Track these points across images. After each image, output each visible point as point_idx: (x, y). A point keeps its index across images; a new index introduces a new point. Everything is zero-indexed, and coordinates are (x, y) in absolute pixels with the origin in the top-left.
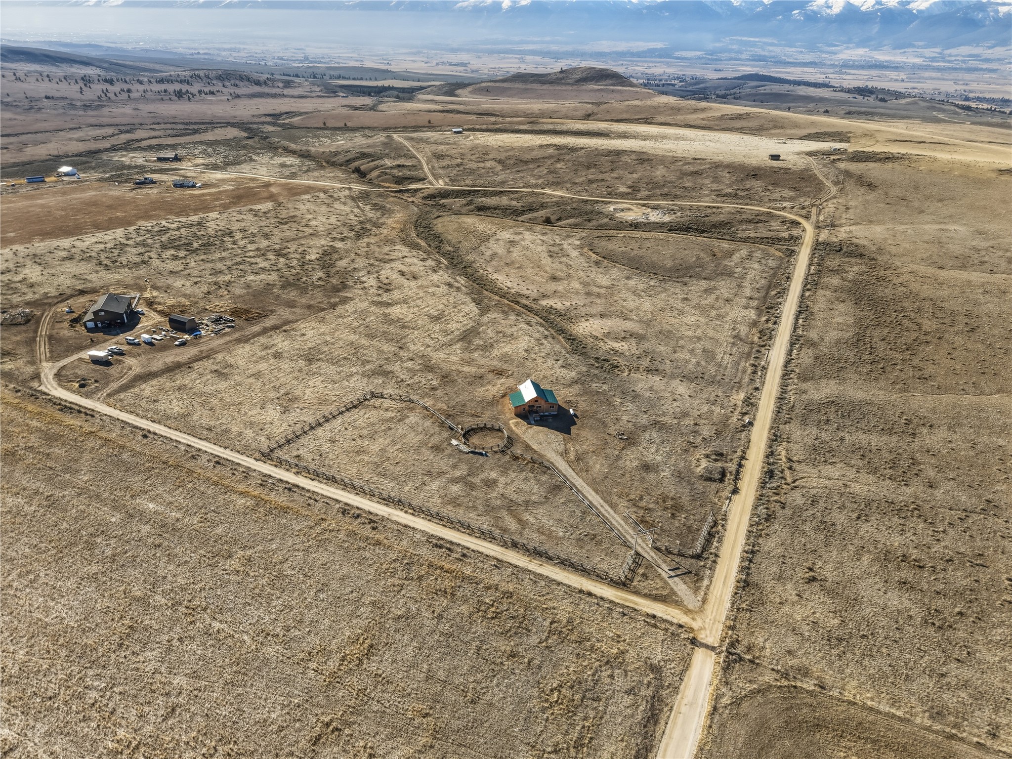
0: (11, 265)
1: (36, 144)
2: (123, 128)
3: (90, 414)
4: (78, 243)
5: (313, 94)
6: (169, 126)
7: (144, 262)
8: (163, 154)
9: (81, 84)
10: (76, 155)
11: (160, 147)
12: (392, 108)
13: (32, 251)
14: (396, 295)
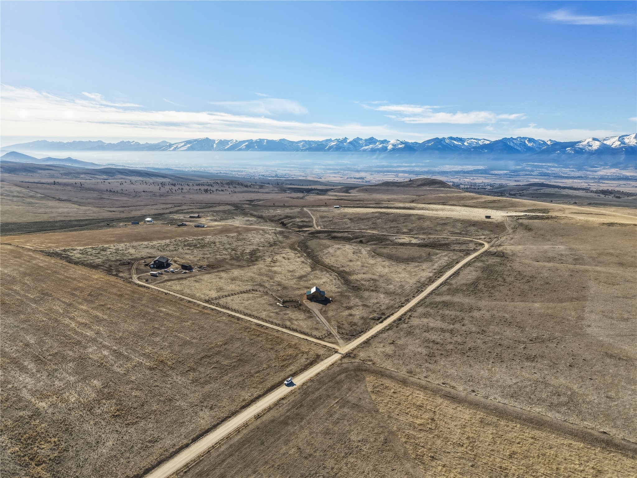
0: (124, 249)
1: (136, 210)
2: (176, 205)
3: (148, 288)
4: (150, 243)
5: (274, 192)
6: (198, 204)
7: (175, 250)
8: (192, 215)
9: (160, 186)
10: (153, 215)
11: (192, 212)
12: (312, 198)
13: (132, 245)
14: (278, 264)
